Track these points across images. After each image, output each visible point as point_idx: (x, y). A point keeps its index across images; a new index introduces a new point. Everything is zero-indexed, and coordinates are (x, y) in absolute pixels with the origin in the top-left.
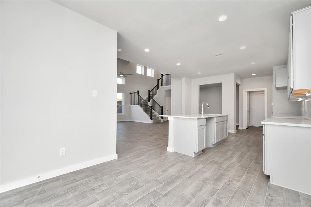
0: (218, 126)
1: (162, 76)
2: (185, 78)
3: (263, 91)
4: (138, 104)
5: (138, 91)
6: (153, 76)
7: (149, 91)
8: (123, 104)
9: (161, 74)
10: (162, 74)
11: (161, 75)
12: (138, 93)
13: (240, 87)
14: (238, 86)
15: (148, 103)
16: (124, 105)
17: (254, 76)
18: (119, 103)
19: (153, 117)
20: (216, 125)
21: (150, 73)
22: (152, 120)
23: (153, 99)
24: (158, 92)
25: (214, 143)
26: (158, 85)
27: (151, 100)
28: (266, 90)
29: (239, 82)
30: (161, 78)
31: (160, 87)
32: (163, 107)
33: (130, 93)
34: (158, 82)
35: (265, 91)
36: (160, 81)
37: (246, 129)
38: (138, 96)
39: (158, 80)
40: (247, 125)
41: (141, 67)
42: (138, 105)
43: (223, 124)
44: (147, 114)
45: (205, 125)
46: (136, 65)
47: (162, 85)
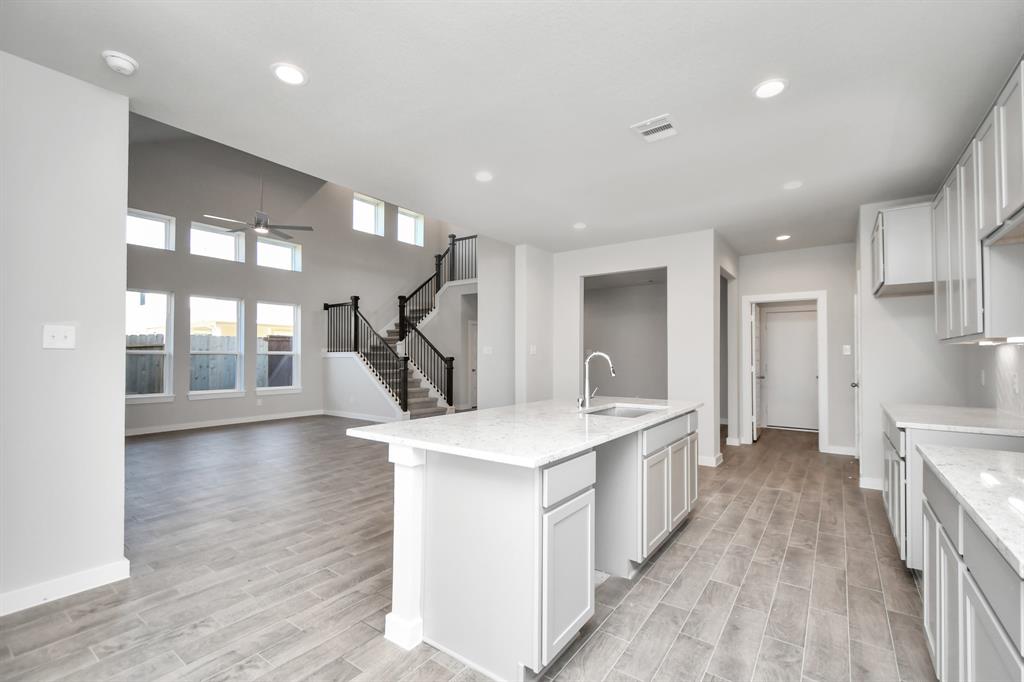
0: (655, 467)
1: (453, 244)
2: (524, 246)
3: (814, 302)
4: (356, 349)
5: (356, 299)
6: (420, 243)
7: (403, 300)
8: (297, 349)
9: (450, 237)
10: (453, 236)
11: (449, 241)
12: (356, 308)
13: (732, 287)
14: (724, 281)
15: (399, 342)
16: (299, 352)
17: (785, 246)
18: (279, 343)
19: (411, 400)
20: (650, 467)
21: (411, 231)
22: (408, 412)
23: (416, 330)
24: (437, 303)
25: (640, 561)
26: (438, 275)
27: (411, 335)
28: (821, 297)
29: (730, 269)
30: (447, 252)
31: (447, 285)
32: (452, 359)
33: (327, 307)
34: (438, 266)
35: (818, 303)
36: (446, 262)
37: (754, 441)
38: (356, 317)
39: (439, 258)
40: (755, 424)
41: (373, 207)
42: (353, 354)
43: (678, 452)
44: (391, 386)
45: (594, 486)
46: (353, 198)
47: (452, 278)
